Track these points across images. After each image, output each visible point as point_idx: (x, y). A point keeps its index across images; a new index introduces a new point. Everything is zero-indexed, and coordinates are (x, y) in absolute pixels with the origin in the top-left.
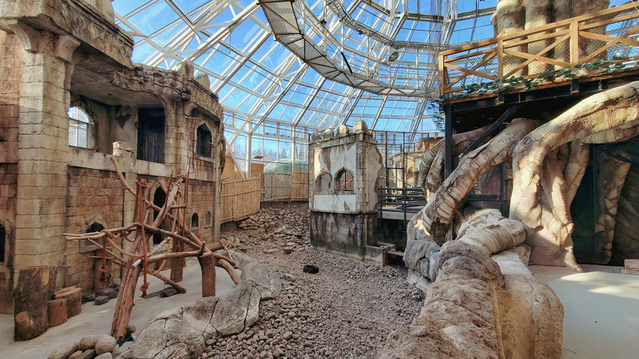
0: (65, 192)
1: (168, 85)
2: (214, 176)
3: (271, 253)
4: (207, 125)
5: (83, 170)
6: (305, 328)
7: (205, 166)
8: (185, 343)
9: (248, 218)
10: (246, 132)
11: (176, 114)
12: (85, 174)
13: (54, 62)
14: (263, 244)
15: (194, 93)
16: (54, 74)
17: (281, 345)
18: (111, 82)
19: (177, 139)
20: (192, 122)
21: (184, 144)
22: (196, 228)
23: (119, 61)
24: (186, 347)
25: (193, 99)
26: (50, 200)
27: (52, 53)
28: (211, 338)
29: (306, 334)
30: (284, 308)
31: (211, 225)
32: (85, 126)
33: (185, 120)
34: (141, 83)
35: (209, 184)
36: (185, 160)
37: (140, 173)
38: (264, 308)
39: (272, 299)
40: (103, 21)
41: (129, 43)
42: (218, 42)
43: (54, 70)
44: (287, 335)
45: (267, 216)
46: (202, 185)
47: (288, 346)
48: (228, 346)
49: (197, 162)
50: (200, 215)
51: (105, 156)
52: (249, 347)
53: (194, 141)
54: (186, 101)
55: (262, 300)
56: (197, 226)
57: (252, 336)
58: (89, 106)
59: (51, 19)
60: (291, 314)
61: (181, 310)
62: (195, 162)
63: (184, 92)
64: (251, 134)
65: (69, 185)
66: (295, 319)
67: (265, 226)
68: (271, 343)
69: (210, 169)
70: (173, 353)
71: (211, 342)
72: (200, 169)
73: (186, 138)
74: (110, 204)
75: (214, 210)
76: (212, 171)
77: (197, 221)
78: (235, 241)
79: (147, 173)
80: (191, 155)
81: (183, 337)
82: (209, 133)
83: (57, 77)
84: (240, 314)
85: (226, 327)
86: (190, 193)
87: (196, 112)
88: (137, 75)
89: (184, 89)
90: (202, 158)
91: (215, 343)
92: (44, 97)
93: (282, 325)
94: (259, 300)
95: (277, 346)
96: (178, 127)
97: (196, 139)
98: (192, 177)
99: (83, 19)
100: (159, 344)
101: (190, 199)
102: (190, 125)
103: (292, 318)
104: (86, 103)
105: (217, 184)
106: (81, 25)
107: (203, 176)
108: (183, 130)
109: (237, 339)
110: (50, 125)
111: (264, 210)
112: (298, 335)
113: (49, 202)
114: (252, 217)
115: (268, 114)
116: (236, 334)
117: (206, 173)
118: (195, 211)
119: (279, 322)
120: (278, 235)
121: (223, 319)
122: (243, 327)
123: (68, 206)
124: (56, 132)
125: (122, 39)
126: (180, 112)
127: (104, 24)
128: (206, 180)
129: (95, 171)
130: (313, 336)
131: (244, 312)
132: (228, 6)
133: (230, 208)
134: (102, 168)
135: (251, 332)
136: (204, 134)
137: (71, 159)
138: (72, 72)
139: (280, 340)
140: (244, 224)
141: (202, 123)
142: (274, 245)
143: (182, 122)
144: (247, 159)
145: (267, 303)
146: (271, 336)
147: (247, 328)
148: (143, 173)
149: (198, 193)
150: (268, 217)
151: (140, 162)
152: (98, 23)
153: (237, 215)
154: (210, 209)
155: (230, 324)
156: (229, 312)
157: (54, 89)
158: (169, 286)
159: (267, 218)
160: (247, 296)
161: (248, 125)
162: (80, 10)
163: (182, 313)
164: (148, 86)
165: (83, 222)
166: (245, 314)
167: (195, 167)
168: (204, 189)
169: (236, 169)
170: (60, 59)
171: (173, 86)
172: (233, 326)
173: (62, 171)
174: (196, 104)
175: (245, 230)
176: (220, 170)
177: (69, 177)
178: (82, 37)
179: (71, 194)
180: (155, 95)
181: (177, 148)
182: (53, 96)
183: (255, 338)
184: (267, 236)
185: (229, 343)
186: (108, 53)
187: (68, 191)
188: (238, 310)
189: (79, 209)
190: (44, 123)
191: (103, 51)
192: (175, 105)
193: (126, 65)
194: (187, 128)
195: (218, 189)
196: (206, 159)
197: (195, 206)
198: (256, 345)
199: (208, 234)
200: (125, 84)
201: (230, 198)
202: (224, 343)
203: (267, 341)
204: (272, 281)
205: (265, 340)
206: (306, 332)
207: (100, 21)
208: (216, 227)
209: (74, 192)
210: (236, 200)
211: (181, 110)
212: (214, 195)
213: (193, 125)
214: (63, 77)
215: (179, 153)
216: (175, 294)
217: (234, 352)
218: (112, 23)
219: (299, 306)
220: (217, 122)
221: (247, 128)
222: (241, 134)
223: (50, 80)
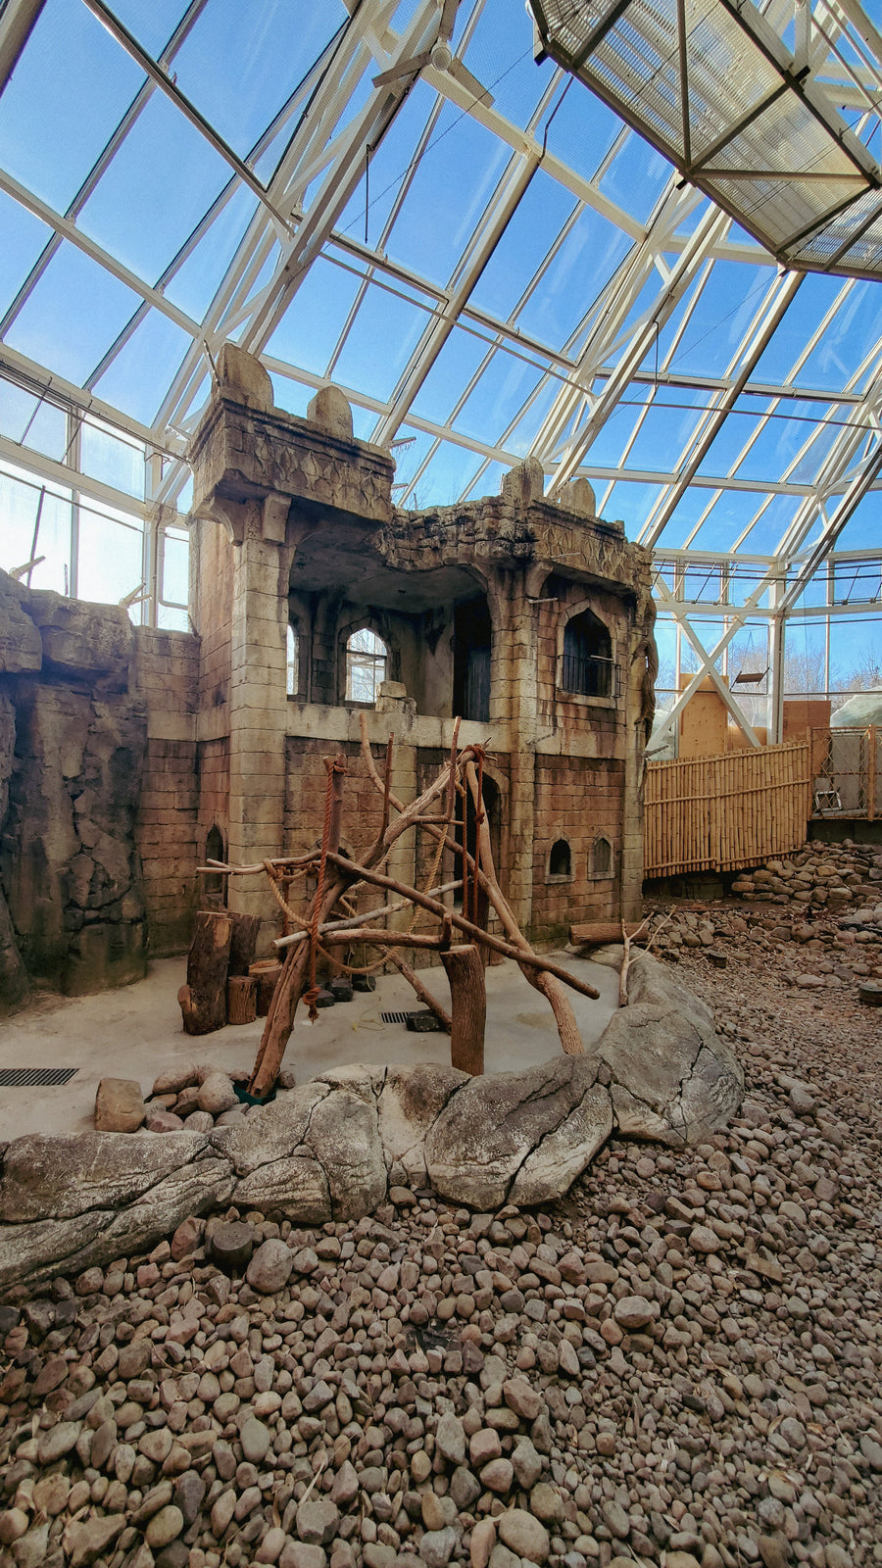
0: (281, 785)
1: (482, 536)
2: (619, 744)
3: (810, 987)
4: (595, 610)
5: (311, 744)
6: (731, 1326)
7: (590, 718)
8: (325, 1167)
9: (764, 867)
10: (766, 613)
11: (511, 599)
12: (314, 751)
13: (261, 552)
14: (789, 953)
15: (545, 535)
16: (262, 572)
17: (590, 1334)
18: (384, 565)
19: (512, 660)
20: (551, 612)
21: (527, 670)
22: (563, 877)
23: (362, 514)
24: (322, 1180)
25: (541, 551)
26: (258, 798)
27: (258, 535)
28: (408, 1186)
29: (723, 1351)
30: (686, 1202)
31: (612, 875)
32: (381, 663)
33: (528, 611)
34: (435, 549)
35: (604, 767)
36: (529, 707)
37: (422, 744)
38: (614, 1164)
39: (666, 1147)
40: (328, 441)
41: (384, 467)
42: (632, 378)
43: (263, 565)
44: (632, 1306)
45: (829, 866)
46: (582, 769)
47: (617, 1353)
48: (434, 1236)
49: (566, 711)
50: (575, 845)
51: (350, 712)
52: (483, 1275)
53: (555, 658)
54: (525, 562)
55: (616, 1134)
56: (568, 872)
57: (516, 1241)
58: (384, 622)
59: (240, 473)
60: (702, 1235)
61: (381, 1078)
62: (560, 711)
63: (519, 540)
64: (782, 615)
65: (287, 772)
66: (714, 1263)
67: (814, 898)
68: (559, 1303)
69: (605, 726)
70: (292, 1177)
71: (400, 1194)
72: (577, 728)
73: (531, 653)
74: (362, 810)
75: (621, 836)
76: (615, 732)
77: (569, 862)
78: (700, 927)
79: (438, 744)
80: (546, 694)
81: (326, 1148)
82: (604, 633)
83: (266, 578)
84: (500, 1154)
85: (450, 1173)
86: (545, 789)
87: (560, 582)
88: (430, 536)
89: (519, 535)
90: (580, 699)
91: (409, 1206)
92: (248, 616)
93: (638, 1260)
94: (607, 1130)
95: (572, 1328)
96: (514, 631)
97: (560, 652)
98: (548, 747)
99: (291, 451)
100: (282, 1142)
101: (544, 804)
102: (543, 621)
103: (700, 1255)
104: (379, 619)
105: (631, 767)
106: (288, 465)
107: (587, 746)
108: (524, 636)
109: (465, 1225)
110: (258, 665)
111: (820, 846)
112: (686, 1337)
113: (257, 802)
114: (776, 865)
115: (832, 537)
116: (472, 1210)
117: (592, 738)
118: (558, 834)
119: (632, 1243)
120: (850, 934)
121: (448, 1145)
122: (500, 1198)
123: (287, 810)
124: (266, 676)
125: (369, 465)
126: (519, 594)
127: (332, 446)
128: (595, 756)
129: (333, 744)
130: (753, 1382)
131: (515, 1152)
132: (653, 263)
133: (700, 834)
134: (344, 736)
135: (518, 1228)
136: (588, 636)
137: (290, 724)
138: (290, 562)
139: (598, 1313)
140: (746, 884)
141: (580, 608)
142: (828, 965)
143: (524, 618)
144: (771, 691)
145: (634, 1151)
146: (569, 1276)
147: (511, 1209)
148: (430, 744)
149: (571, 789)
150: (828, 868)
151: (420, 722)
152: (320, 448)
153: (725, 854)
154: (610, 833)
155: (462, 1169)
156: (471, 1132)
157: (263, 599)
158: (425, 1007)
159: (824, 870)
160: (558, 1107)
161: (772, 588)
162: (287, 437)
163: (381, 1085)
164: (449, 552)
165: (313, 843)
166: (517, 1159)
167: (560, 724)
168: (590, 780)
169: (732, 725)
170: (267, 542)
171: (492, 534)
172: (470, 1181)
173: (276, 746)
174: (549, 562)
175: (747, 900)
176: (641, 727)
177: (287, 755)
178: (291, 487)
179: (292, 789)
180: (462, 568)
181: (513, 681)
182: (261, 613)
183: (520, 1254)
184: (806, 929)
185: (439, 1224)
186: (339, 503)
187: (287, 782)
188: (498, 1139)
189: (305, 816)
190: (249, 662)
191: (330, 503)
192: (507, 581)
193: (377, 517)
194: (536, 628)
195: (632, 779)
196: (594, 701)
197: (560, 822)
198: (504, 1279)
199: (602, 897)
200: (411, 561)
201: (699, 805)
202: (430, 1217)
203: (550, 1288)
204: (693, 1087)
205: (544, 1282)
206: (730, 1341)
207: (324, 444)
208: (626, 879)
209: (296, 783)
210: (720, 813)
211: (520, 586)
212: (622, 795)
213: (554, 618)
214: (274, 573)
215: (516, 694)
216: (432, 1030)
217: (430, 1262)
218: (344, 439)
219: (770, 1218)
220: (629, 601)
221: (771, 599)
222: (749, 620)
223: (257, 584)
